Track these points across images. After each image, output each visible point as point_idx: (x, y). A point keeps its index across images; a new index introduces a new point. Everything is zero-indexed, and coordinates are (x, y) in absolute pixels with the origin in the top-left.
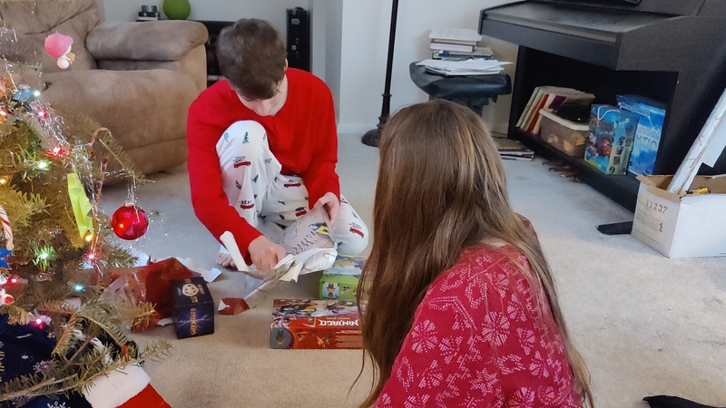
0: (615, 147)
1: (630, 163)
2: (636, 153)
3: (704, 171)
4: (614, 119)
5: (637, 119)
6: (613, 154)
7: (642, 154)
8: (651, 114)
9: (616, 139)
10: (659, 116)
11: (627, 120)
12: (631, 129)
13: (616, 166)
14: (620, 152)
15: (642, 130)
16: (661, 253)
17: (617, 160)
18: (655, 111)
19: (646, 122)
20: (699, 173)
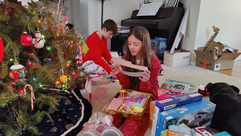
0: (156, 47)
1: (159, 51)
2: (160, 48)
3: (176, 49)
4: (155, 41)
5: (159, 41)
6: (156, 49)
7: (162, 49)
8: (163, 40)
9: (156, 46)
10: (164, 40)
11: (158, 42)
12: (159, 43)
13: (157, 52)
14: (157, 49)
15: (161, 43)
16: (171, 66)
17: (157, 50)
18: (163, 39)
19: (162, 41)
20: (175, 50)
